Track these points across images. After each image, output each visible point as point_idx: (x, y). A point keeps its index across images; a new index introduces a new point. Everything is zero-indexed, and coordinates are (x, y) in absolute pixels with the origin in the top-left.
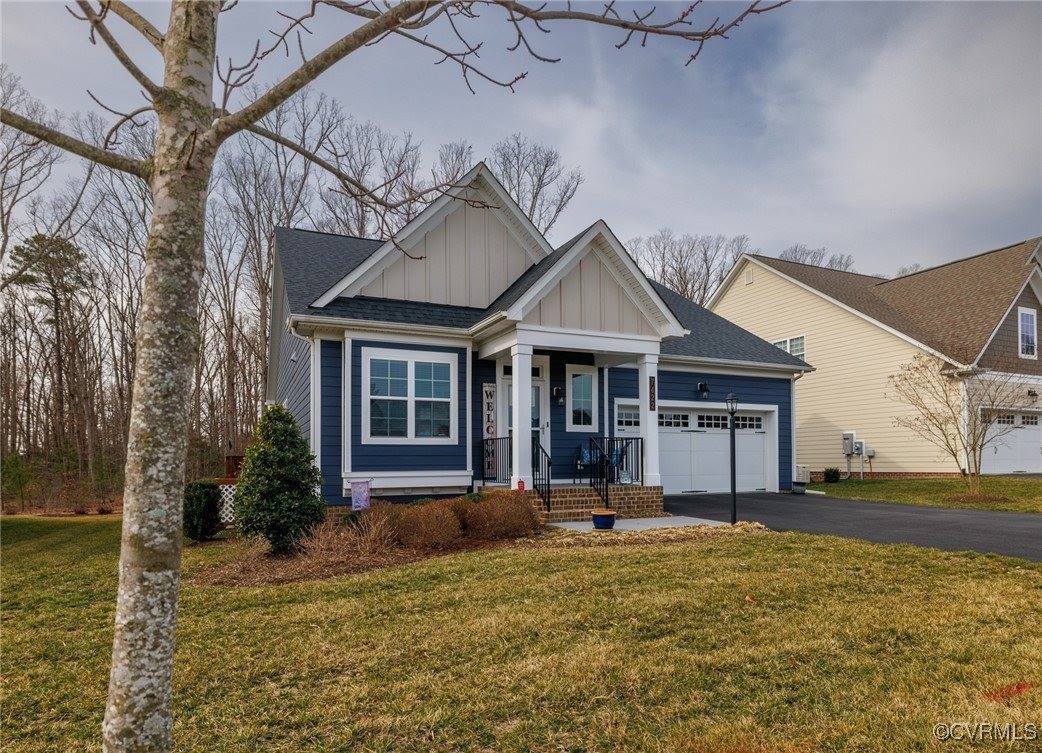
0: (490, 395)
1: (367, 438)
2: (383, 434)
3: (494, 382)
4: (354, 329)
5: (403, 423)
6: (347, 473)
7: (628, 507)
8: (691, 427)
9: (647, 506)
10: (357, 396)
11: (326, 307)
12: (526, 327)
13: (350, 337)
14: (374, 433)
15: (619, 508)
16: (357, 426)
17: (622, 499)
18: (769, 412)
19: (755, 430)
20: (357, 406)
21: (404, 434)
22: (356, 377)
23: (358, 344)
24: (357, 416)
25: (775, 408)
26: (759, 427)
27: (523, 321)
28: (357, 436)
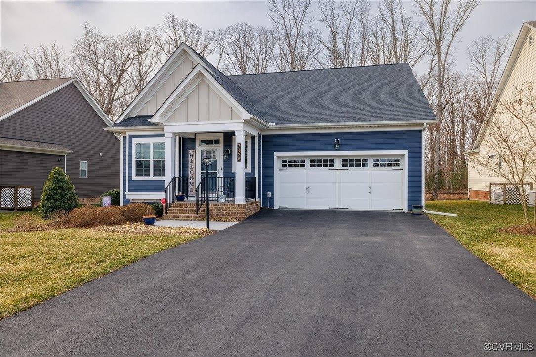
0: (192, 155)
1: (134, 178)
2: (141, 175)
3: (195, 149)
4: (130, 131)
5: (149, 170)
6: (127, 192)
7: (223, 215)
8: (336, 167)
9: (234, 215)
10: (130, 159)
11: (120, 123)
12: (167, 124)
13: (128, 134)
14: (137, 175)
15: (217, 215)
16: (130, 172)
17: (218, 210)
18: (403, 155)
19: (393, 167)
20: (130, 164)
21: (149, 175)
22: (131, 151)
23: (131, 137)
24: (130, 168)
25: (405, 152)
26: (398, 165)
27: (167, 121)
28: (130, 176)
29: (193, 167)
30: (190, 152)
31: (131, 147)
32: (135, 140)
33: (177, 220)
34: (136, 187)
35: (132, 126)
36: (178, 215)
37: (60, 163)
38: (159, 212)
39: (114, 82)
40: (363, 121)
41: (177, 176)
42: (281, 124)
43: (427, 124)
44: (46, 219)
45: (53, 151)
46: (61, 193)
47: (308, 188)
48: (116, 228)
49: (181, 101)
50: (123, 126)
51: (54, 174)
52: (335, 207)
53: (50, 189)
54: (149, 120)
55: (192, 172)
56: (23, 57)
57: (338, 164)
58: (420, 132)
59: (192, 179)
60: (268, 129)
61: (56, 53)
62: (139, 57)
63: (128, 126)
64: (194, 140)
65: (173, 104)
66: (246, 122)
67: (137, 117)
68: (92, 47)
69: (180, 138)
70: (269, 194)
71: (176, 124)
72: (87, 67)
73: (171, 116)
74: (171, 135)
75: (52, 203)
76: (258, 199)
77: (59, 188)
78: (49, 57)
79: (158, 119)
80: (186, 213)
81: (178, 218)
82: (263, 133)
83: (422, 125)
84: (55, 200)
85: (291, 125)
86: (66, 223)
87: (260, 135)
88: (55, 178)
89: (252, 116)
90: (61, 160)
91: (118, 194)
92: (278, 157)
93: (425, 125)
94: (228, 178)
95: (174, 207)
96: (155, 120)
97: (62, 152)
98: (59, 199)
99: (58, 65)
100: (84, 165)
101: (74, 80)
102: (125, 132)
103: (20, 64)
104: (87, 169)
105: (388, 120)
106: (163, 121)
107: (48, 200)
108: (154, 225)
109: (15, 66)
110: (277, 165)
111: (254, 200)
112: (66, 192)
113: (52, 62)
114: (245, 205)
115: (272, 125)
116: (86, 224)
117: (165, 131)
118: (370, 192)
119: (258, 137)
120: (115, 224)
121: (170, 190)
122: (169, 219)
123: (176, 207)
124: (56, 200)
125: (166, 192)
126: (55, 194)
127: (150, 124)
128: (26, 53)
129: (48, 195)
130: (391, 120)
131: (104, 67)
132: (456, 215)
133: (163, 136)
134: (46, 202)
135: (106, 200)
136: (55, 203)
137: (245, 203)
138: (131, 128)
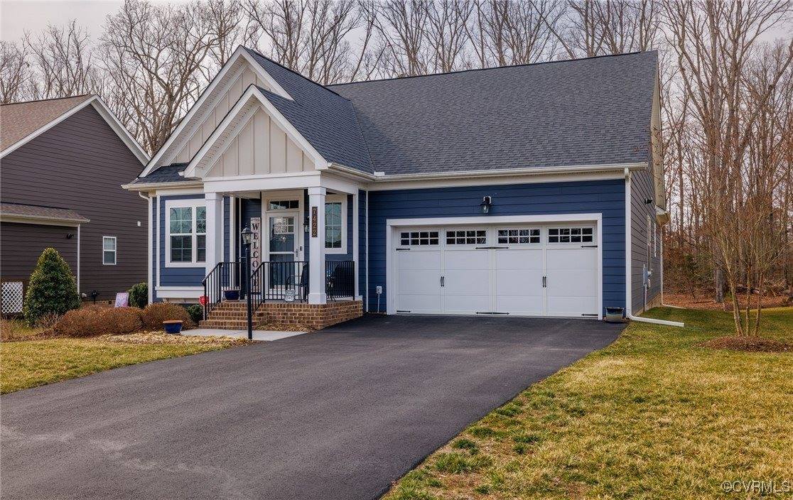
0: (256, 227)
1: (169, 264)
2: (178, 260)
3: (260, 216)
4: (161, 189)
5: (190, 252)
6: (158, 287)
7: (291, 322)
8: (488, 244)
9: (307, 322)
10: (163, 235)
11: (147, 177)
12: (210, 179)
13: (159, 194)
14: (174, 259)
15: (283, 321)
16: (163, 255)
17: (285, 314)
18: (596, 222)
19: (582, 243)
20: (163, 241)
21: (189, 260)
22: (163, 221)
23: (163, 199)
24: (163, 248)
25: (598, 217)
26: (589, 239)
27: (209, 175)
28: (162, 262)
29: (257, 245)
30: (253, 221)
31: (163, 214)
32: (170, 204)
33: (220, 328)
34: (170, 278)
35: (164, 181)
36: (223, 321)
37: (68, 241)
38: (196, 316)
39: (176, 89)
40: (526, 166)
41: (232, 259)
42: (396, 173)
43: (630, 170)
44: (33, 328)
45: (59, 221)
46: (54, 288)
47: (442, 279)
48: (122, 337)
49: (228, 143)
50: (151, 181)
51: (46, 259)
52: (487, 312)
53: (39, 282)
54: (181, 174)
55: (257, 255)
56: (21, 50)
57: (492, 238)
58: (622, 182)
59: (255, 265)
60: (374, 182)
61: (76, 41)
62: (220, 42)
63: (158, 181)
64: (258, 202)
65: (215, 147)
66: (324, 173)
67: (172, 165)
68: (138, 27)
69: (237, 200)
70: (379, 289)
71: (221, 178)
72: (129, 63)
73: (214, 167)
74: (214, 196)
75: (41, 303)
76: (358, 298)
77: (53, 279)
78: (65, 49)
79: (194, 172)
80: (234, 319)
81: (221, 326)
82: (367, 189)
83: (622, 171)
84: (46, 298)
85: (410, 175)
86: (59, 332)
87: (362, 193)
88: (46, 265)
89: (330, 165)
90: (71, 236)
91: (146, 290)
92: (395, 228)
93: (626, 171)
94: (299, 262)
95: (220, 309)
96: (190, 172)
97: (72, 222)
98: (53, 297)
99: (79, 61)
100: (111, 243)
101: (93, 98)
102: (154, 192)
103: (17, 62)
104: (115, 251)
105: (566, 164)
106: (201, 174)
107: (36, 298)
108: (180, 335)
109: (10, 65)
110: (392, 241)
111: (350, 299)
112: (62, 286)
113: (70, 56)
114: (324, 306)
115: (379, 175)
116: (87, 332)
117: (205, 191)
118: (545, 286)
119: (357, 196)
120: (125, 333)
121: (211, 282)
122: (208, 328)
123: (224, 309)
124: (48, 298)
125: (205, 286)
126: (46, 289)
127: (182, 179)
128: (26, 44)
129: (36, 290)
130: (573, 162)
131: (157, 63)
132: (681, 324)
133: (202, 196)
134: (34, 301)
135: (122, 299)
136: (45, 302)
137: (325, 303)
138: (162, 184)
